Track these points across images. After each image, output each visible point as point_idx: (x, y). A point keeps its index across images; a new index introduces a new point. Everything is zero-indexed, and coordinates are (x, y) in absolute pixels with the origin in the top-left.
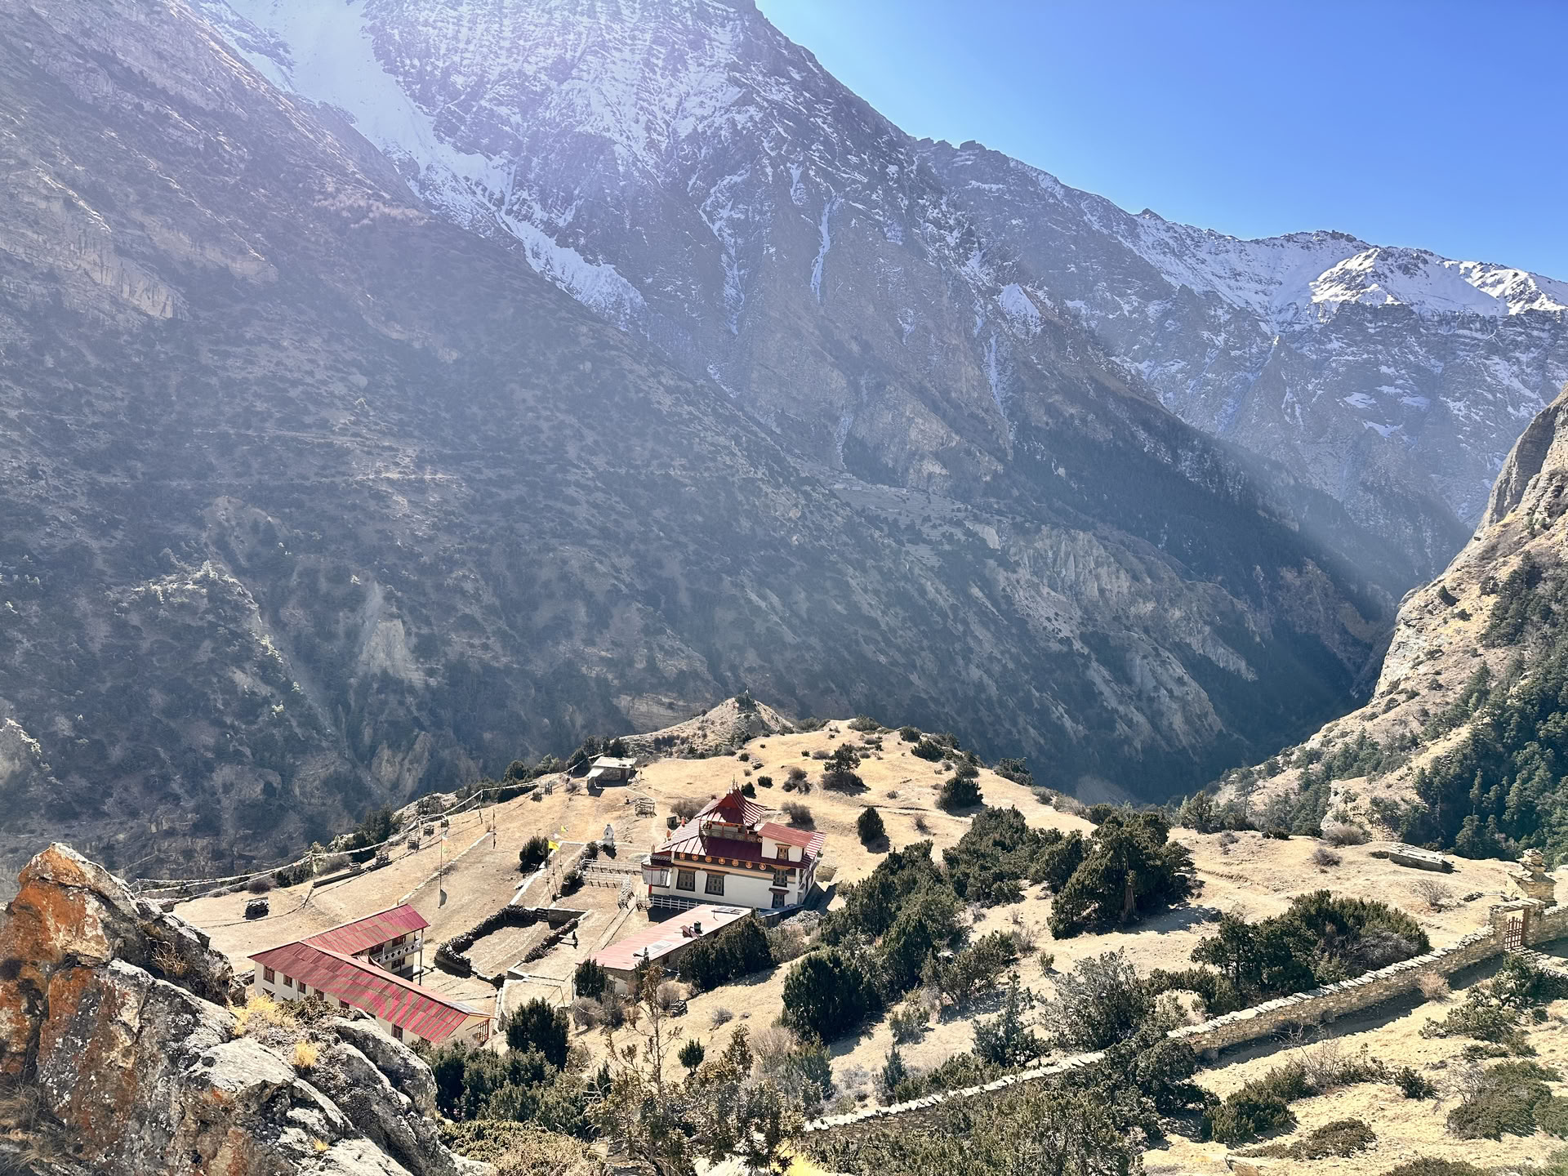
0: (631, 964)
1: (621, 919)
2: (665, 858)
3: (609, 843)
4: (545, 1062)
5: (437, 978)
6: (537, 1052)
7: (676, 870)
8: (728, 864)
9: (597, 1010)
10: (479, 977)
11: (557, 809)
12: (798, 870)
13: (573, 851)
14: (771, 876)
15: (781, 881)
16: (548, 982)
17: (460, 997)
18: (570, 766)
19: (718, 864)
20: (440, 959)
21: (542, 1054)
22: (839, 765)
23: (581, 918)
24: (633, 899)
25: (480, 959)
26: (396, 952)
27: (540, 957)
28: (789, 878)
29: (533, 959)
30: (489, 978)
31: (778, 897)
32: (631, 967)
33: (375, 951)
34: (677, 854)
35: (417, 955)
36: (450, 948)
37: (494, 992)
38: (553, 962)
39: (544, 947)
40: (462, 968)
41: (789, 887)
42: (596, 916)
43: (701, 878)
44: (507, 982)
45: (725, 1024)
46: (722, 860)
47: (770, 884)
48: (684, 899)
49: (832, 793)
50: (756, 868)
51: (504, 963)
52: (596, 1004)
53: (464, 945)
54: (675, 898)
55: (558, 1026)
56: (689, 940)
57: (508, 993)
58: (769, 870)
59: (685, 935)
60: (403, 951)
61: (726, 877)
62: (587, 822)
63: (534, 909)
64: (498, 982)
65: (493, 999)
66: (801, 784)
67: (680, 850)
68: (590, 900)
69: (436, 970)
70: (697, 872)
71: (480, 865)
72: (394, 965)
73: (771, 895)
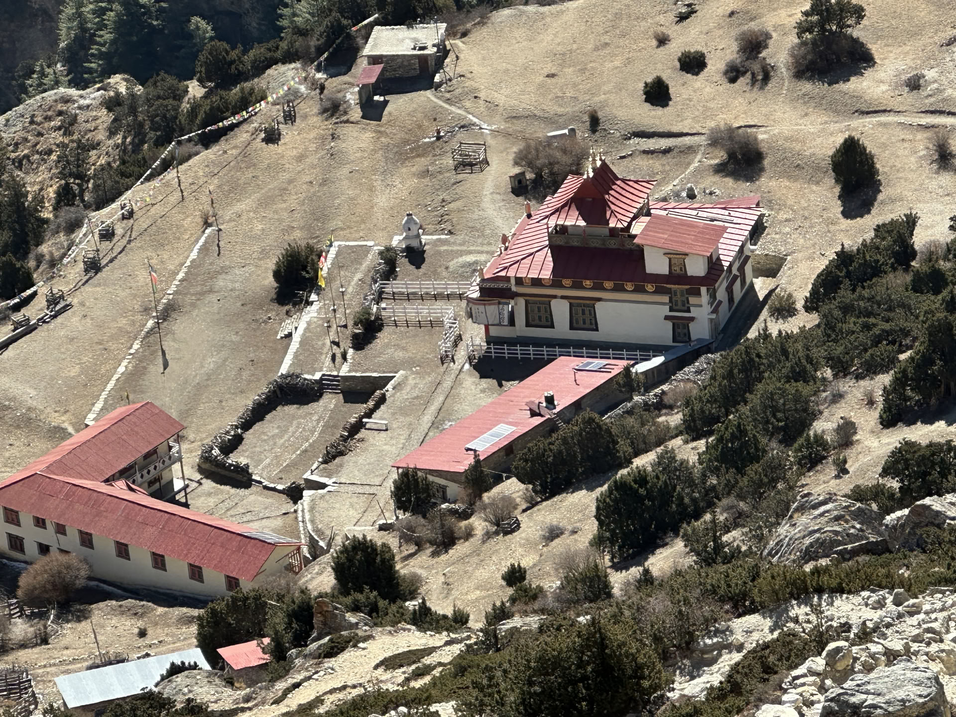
0: (464, 464)
1: (447, 383)
2: (501, 285)
3: (415, 244)
4: (378, 598)
5: (209, 494)
6: (371, 592)
7: (521, 302)
8: (598, 287)
9: (425, 529)
10: (266, 488)
11: (312, 159)
12: (703, 290)
13: (358, 261)
14: (666, 299)
15: (679, 305)
16: (360, 489)
17: (249, 517)
18: (320, 52)
19: (582, 288)
20: (206, 466)
21: (375, 593)
22: (822, 24)
23: (389, 386)
24: (462, 346)
25: (260, 461)
26: (151, 468)
27: (342, 454)
28: (693, 300)
29: (334, 458)
30: (280, 487)
31: (681, 328)
32: (461, 468)
33: (125, 473)
34: (519, 281)
35: (176, 467)
36: (216, 452)
37: (291, 508)
38: (361, 460)
39: (345, 439)
40: (239, 477)
41: (694, 312)
42: (411, 381)
43: (561, 310)
44: (306, 493)
45: (557, 541)
46: (588, 283)
47: (665, 310)
48: (538, 342)
49: (807, 87)
50: (639, 290)
51: (293, 465)
52: (422, 521)
53: (232, 445)
54: (525, 341)
55: (383, 561)
56: (537, 421)
57: (312, 509)
58: (659, 291)
59: (534, 414)
60: (160, 465)
61: (598, 305)
62: (372, 189)
63: (317, 376)
64: (294, 493)
65: (292, 516)
66: (756, 67)
67: (522, 274)
68: (400, 354)
69: (204, 481)
70: (554, 302)
71: (213, 297)
72: (151, 483)
73: (669, 325)
